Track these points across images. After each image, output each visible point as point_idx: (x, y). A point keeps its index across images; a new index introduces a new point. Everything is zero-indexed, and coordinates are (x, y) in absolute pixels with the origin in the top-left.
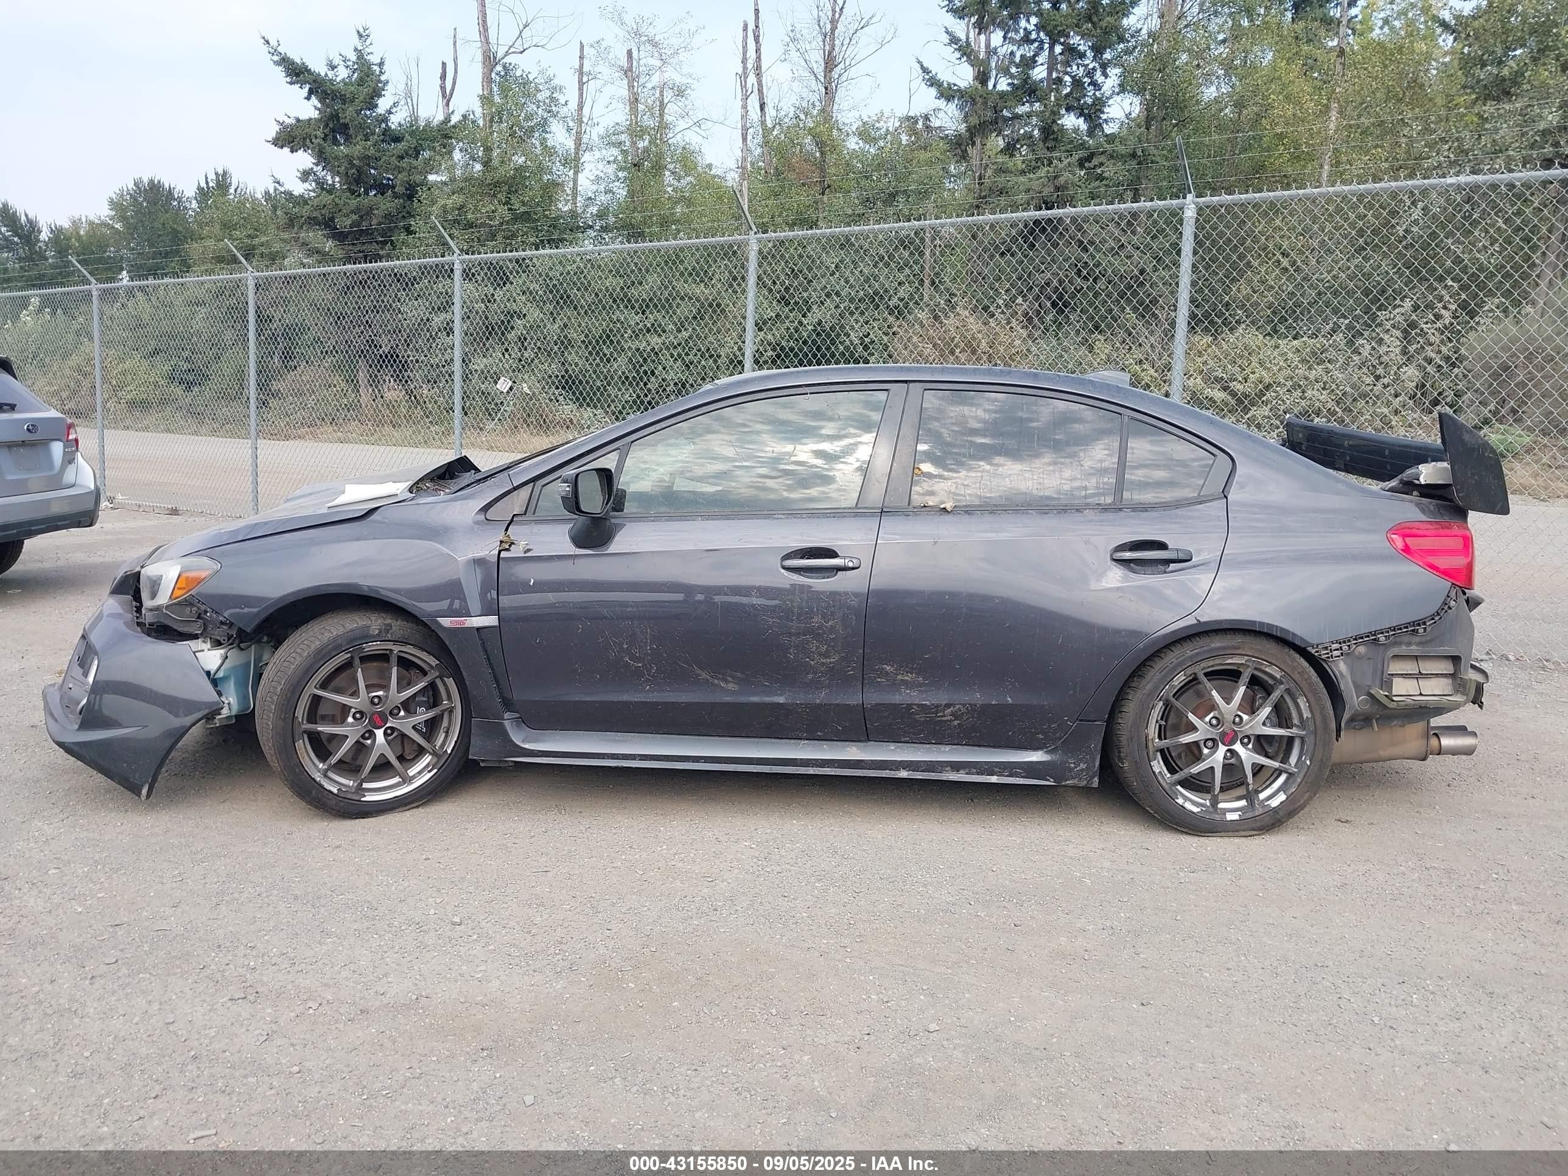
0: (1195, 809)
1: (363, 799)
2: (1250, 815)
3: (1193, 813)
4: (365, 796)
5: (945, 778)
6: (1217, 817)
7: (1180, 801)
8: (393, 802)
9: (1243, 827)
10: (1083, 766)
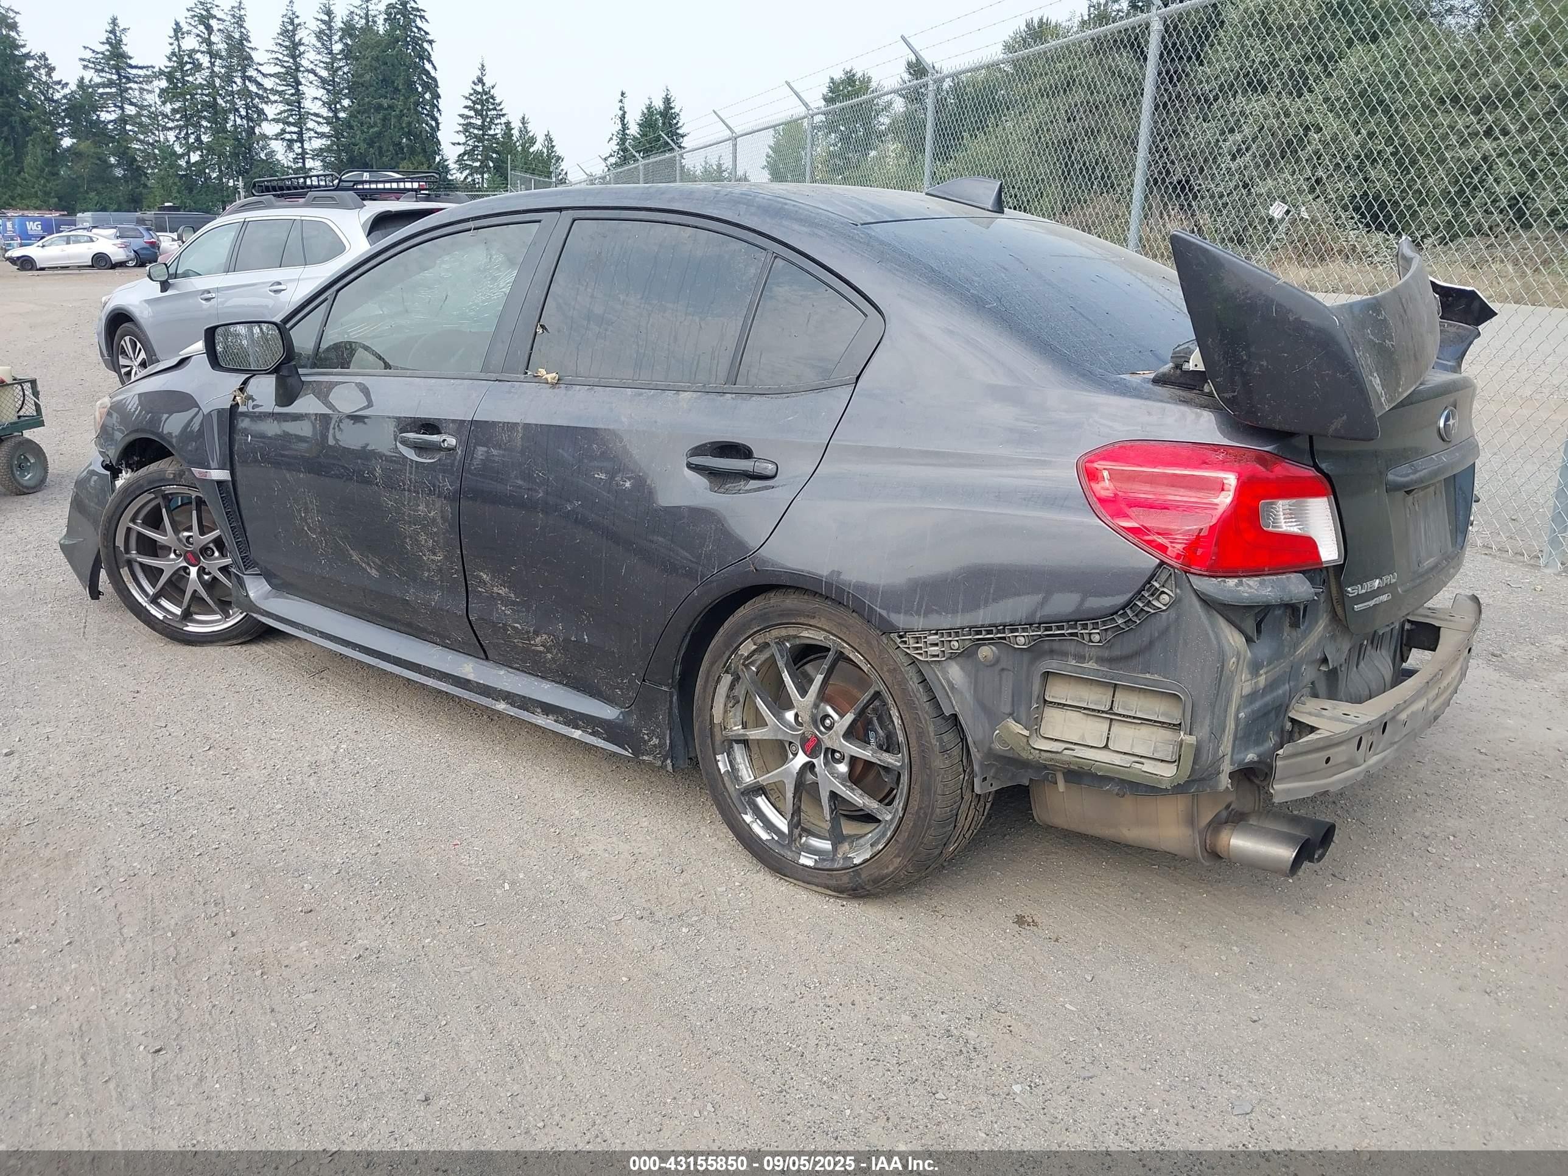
0: (764, 836)
1: (185, 629)
2: (827, 865)
3: (761, 839)
4: (187, 626)
5: (533, 721)
6: (789, 855)
7: (748, 818)
8: (211, 636)
9: (816, 881)
10: (655, 741)
